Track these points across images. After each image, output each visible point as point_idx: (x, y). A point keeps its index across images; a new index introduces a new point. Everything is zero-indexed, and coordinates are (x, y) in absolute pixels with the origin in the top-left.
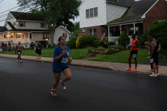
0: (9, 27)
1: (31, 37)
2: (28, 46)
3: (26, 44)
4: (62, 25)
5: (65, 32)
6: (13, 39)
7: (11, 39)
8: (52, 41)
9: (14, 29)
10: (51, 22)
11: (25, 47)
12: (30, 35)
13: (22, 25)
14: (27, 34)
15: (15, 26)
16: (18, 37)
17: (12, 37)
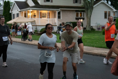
2: (56, 30)
5: (108, 10)
17: (35, 16)
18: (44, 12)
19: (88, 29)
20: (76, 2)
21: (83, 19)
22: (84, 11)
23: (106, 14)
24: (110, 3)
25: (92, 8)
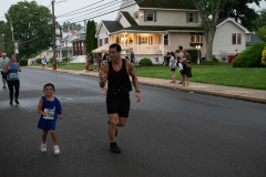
0: (125, 23)
1: (166, 43)
2: (161, 60)
3: (157, 56)
4: (232, 16)
5: (237, 32)
6: (133, 45)
7: (129, 46)
8: (210, 50)
9: (134, 26)
10: (209, 11)
11: (154, 62)
12: (166, 37)
13: (150, 19)
14: (160, 36)
15: (137, 21)
16: (141, 41)
17: (131, 41)
18: (145, 35)
19: (208, 59)
20: (191, 20)
21: (202, 45)
22: (202, 34)
23: (234, 37)
24: (239, 21)
25: (215, 29)
